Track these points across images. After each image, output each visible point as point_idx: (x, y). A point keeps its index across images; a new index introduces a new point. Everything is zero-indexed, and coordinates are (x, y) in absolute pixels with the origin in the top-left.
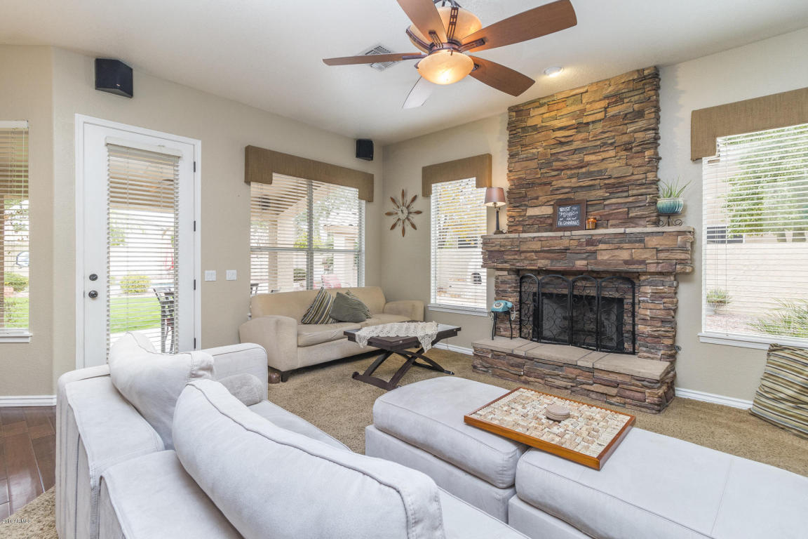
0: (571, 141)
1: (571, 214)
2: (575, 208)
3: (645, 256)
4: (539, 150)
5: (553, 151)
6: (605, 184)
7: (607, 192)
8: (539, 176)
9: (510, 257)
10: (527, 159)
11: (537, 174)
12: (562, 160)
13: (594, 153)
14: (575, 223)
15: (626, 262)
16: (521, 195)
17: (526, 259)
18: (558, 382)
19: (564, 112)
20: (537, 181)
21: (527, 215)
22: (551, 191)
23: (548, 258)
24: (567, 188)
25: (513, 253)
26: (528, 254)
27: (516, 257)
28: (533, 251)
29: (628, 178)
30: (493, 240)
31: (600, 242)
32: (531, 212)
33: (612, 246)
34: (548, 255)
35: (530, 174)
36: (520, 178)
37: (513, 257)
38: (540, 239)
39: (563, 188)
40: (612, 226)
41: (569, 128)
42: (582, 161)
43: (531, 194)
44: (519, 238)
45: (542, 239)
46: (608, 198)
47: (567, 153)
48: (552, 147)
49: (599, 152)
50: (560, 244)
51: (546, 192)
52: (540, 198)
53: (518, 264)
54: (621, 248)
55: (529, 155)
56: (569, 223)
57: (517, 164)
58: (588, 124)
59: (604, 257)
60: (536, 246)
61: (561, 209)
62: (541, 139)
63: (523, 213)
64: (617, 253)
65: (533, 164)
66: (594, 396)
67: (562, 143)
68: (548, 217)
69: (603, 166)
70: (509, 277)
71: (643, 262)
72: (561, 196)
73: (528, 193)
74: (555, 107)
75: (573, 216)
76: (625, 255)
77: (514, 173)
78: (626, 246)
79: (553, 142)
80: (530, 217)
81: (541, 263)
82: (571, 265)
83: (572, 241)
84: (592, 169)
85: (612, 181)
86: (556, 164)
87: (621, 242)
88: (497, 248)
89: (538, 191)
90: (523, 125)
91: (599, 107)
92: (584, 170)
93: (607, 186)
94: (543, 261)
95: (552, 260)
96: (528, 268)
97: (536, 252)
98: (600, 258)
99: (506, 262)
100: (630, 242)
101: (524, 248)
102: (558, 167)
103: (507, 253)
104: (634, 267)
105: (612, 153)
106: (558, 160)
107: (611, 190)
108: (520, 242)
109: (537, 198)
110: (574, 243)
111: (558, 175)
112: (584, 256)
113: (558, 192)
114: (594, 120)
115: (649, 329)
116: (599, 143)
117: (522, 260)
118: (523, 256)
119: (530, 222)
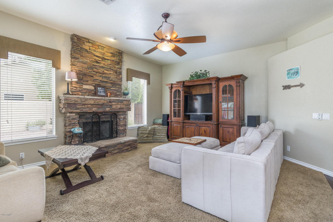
0: (100, 63)
1: (102, 91)
2: (103, 89)
3: (123, 107)
4: (88, 61)
5: (94, 64)
6: (111, 82)
7: (111, 85)
8: (88, 72)
9: (80, 107)
10: (83, 63)
11: (87, 71)
12: (97, 69)
13: (107, 70)
14: (104, 94)
15: (120, 109)
16: (80, 78)
17: (88, 107)
18: (115, 152)
19: (99, 50)
20: (88, 74)
21: (83, 88)
22: (93, 80)
23: (96, 107)
24: (99, 80)
25: (81, 105)
26: (89, 106)
27: (83, 106)
28: (90, 104)
29: (116, 82)
30: (71, 98)
31: (113, 102)
32: (85, 87)
33: (116, 103)
34: (97, 106)
35: (84, 70)
36: (79, 70)
37: (82, 107)
38: (93, 99)
39: (98, 80)
40: (112, 97)
41: (100, 57)
42: (104, 72)
43: (85, 79)
44: (84, 98)
45: (94, 99)
46: (111, 87)
47: (99, 67)
48: (93, 62)
49: (109, 71)
50: (100, 102)
51: (91, 80)
52: (89, 82)
53: (84, 110)
54: (118, 104)
55: (84, 61)
56: (102, 94)
57: (79, 63)
58: (105, 59)
59: (114, 107)
60: (92, 102)
61: (99, 88)
62: (89, 57)
63: (81, 87)
64: (117, 105)
65: (86, 66)
66: (124, 151)
67: (97, 62)
68: (93, 90)
69: (110, 76)
70: (76, 116)
71: (123, 108)
72: (97, 83)
73: (84, 78)
74: (95, 46)
75: (103, 92)
76: (119, 106)
77: (77, 67)
78: (119, 103)
79: (94, 60)
80: (85, 89)
81: (94, 109)
82: (105, 110)
83: (105, 101)
84: (107, 76)
85: (112, 82)
86: (95, 70)
87: (118, 102)
88: (73, 102)
89: (89, 79)
90: (82, 47)
91: (109, 55)
92: (104, 75)
93: (111, 83)
94: (95, 108)
95: (98, 108)
96: (89, 111)
97: (92, 104)
98: (113, 107)
99: (77, 109)
100: (120, 102)
101: (87, 102)
102: (96, 71)
103: (78, 105)
104: (122, 110)
105: (112, 72)
106: (96, 68)
107: (113, 85)
108: (85, 100)
109: (87, 81)
110: (105, 102)
111: (96, 74)
112: (109, 106)
113: (96, 81)
114: (108, 59)
115: (122, 128)
116: (109, 67)
117: (85, 108)
118: (86, 106)
119: (85, 91)
